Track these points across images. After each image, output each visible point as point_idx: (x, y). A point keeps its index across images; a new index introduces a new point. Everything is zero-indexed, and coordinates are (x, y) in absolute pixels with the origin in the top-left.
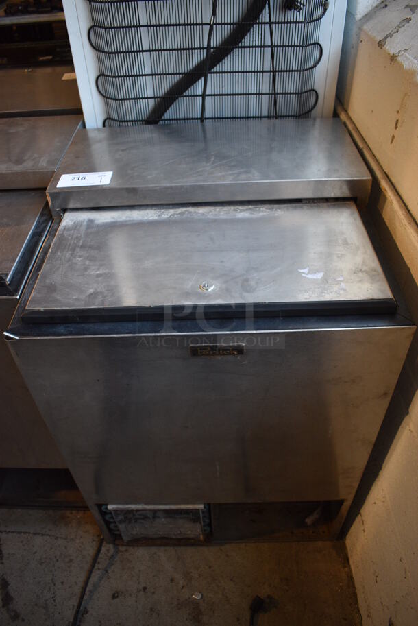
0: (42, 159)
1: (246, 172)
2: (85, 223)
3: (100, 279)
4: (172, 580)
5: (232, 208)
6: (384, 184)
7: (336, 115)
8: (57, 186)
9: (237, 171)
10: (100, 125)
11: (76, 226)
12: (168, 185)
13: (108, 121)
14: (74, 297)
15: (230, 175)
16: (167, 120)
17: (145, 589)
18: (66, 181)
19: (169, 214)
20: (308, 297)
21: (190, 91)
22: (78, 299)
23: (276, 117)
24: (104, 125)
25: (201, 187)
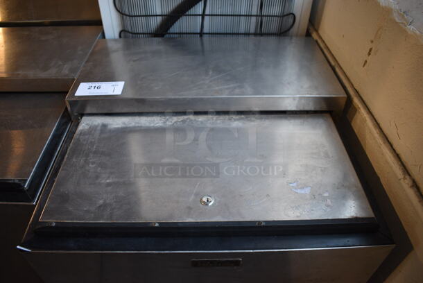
0: (65, 66)
1: (240, 87)
2: (99, 128)
3: (109, 188)
5: (227, 117)
6: (356, 101)
7: (308, 34)
8: (76, 95)
9: (232, 86)
10: (117, 36)
11: (92, 130)
12: (173, 97)
13: (124, 33)
14: (85, 209)
15: (227, 89)
16: (172, 33)
18: (84, 90)
19: (173, 121)
20: (299, 215)
21: (192, 11)
22: (88, 211)
23: (261, 34)
24: (120, 36)
25: (202, 100)
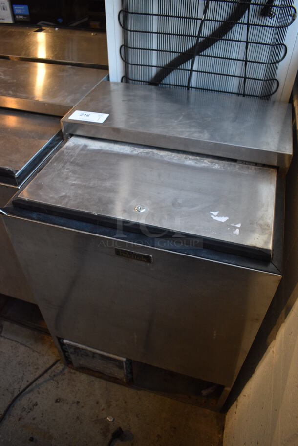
0: (69, 97)
1: (200, 132)
2: (81, 147)
3: (73, 187)
4: (97, 403)
5: (184, 156)
7: (291, 101)
8: (69, 118)
9: (194, 130)
10: (119, 80)
11: (76, 147)
12: (141, 131)
13: (126, 78)
14: (51, 196)
15: (188, 132)
16: (164, 84)
17: (78, 402)
18: (77, 116)
19: (139, 152)
22: (52, 198)
23: (244, 95)
24: (122, 81)
25: (164, 137)
